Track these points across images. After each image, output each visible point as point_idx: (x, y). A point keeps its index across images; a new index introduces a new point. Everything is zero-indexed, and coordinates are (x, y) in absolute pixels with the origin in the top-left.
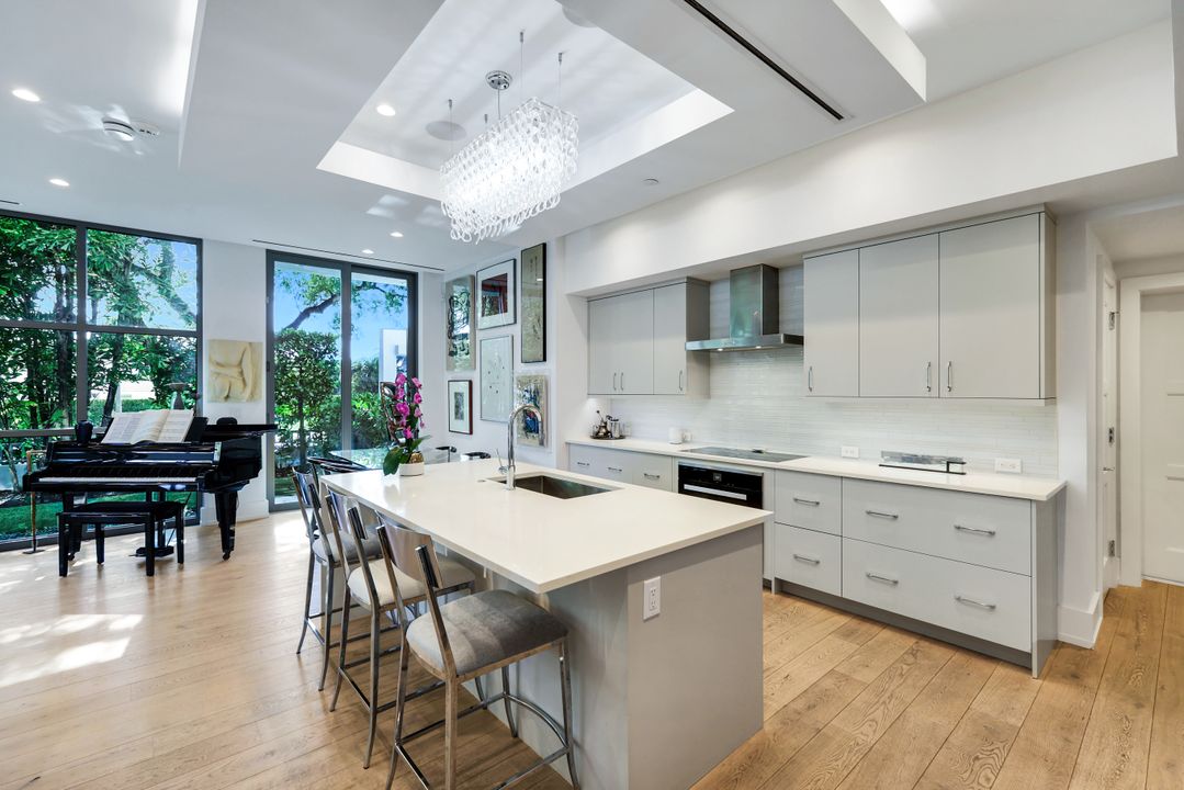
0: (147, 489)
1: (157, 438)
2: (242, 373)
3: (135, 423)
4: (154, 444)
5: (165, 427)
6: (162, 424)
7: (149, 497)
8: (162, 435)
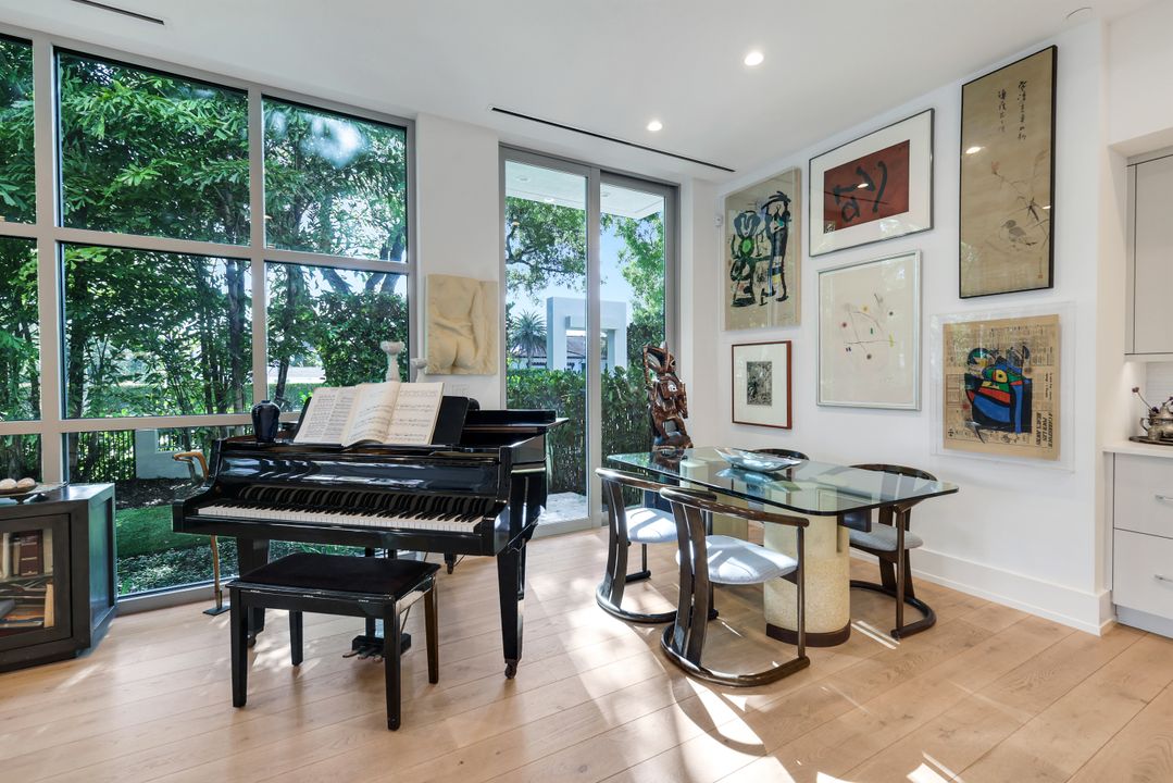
0: (371, 538)
1: (386, 434)
2: (472, 329)
3: (345, 407)
4: (380, 448)
5: (397, 415)
6: (391, 409)
7: (370, 552)
8: (393, 429)
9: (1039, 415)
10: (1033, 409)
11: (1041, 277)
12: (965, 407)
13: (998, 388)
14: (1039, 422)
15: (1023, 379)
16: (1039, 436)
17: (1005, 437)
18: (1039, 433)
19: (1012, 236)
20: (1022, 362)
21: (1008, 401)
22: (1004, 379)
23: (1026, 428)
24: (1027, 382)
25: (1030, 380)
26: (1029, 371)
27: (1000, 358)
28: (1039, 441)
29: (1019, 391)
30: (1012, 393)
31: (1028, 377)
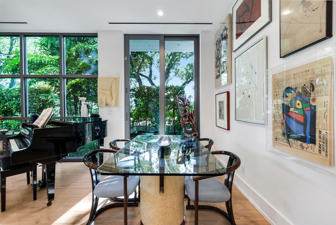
2: (111, 93)
9: (320, 132)
10: (317, 127)
11: (321, 31)
12: (282, 124)
13: (297, 112)
14: (320, 137)
15: (311, 106)
16: (320, 147)
17: (301, 145)
18: (320, 145)
19: (305, 9)
20: (310, 94)
21: (302, 121)
22: (300, 107)
23: (313, 141)
24: (313, 108)
25: (315, 106)
26: (314, 100)
27: (299, 92)
28: (320, 151)
29: (308, 114)
30: (305, 116)
31: (313, 104)
